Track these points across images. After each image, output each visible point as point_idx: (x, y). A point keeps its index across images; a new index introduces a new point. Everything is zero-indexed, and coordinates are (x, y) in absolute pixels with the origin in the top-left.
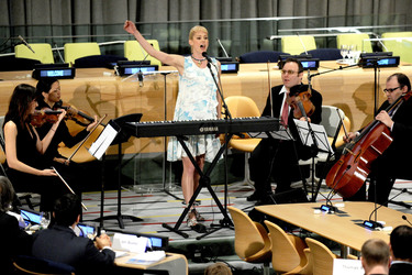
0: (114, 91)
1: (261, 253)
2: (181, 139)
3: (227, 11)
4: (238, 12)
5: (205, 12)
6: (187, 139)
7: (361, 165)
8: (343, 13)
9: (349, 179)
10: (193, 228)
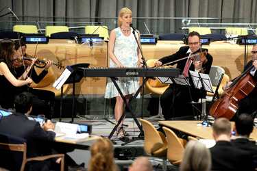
0: (74, 53)
1: (161, 150)
2: (114, 79)
3: (155, 12)
4: (162, 13)
5: (141, 13)
6: (117, 79)
7: (234, 102)
8: (232, 17)
9: (225, 111)
10: (120, 139)
